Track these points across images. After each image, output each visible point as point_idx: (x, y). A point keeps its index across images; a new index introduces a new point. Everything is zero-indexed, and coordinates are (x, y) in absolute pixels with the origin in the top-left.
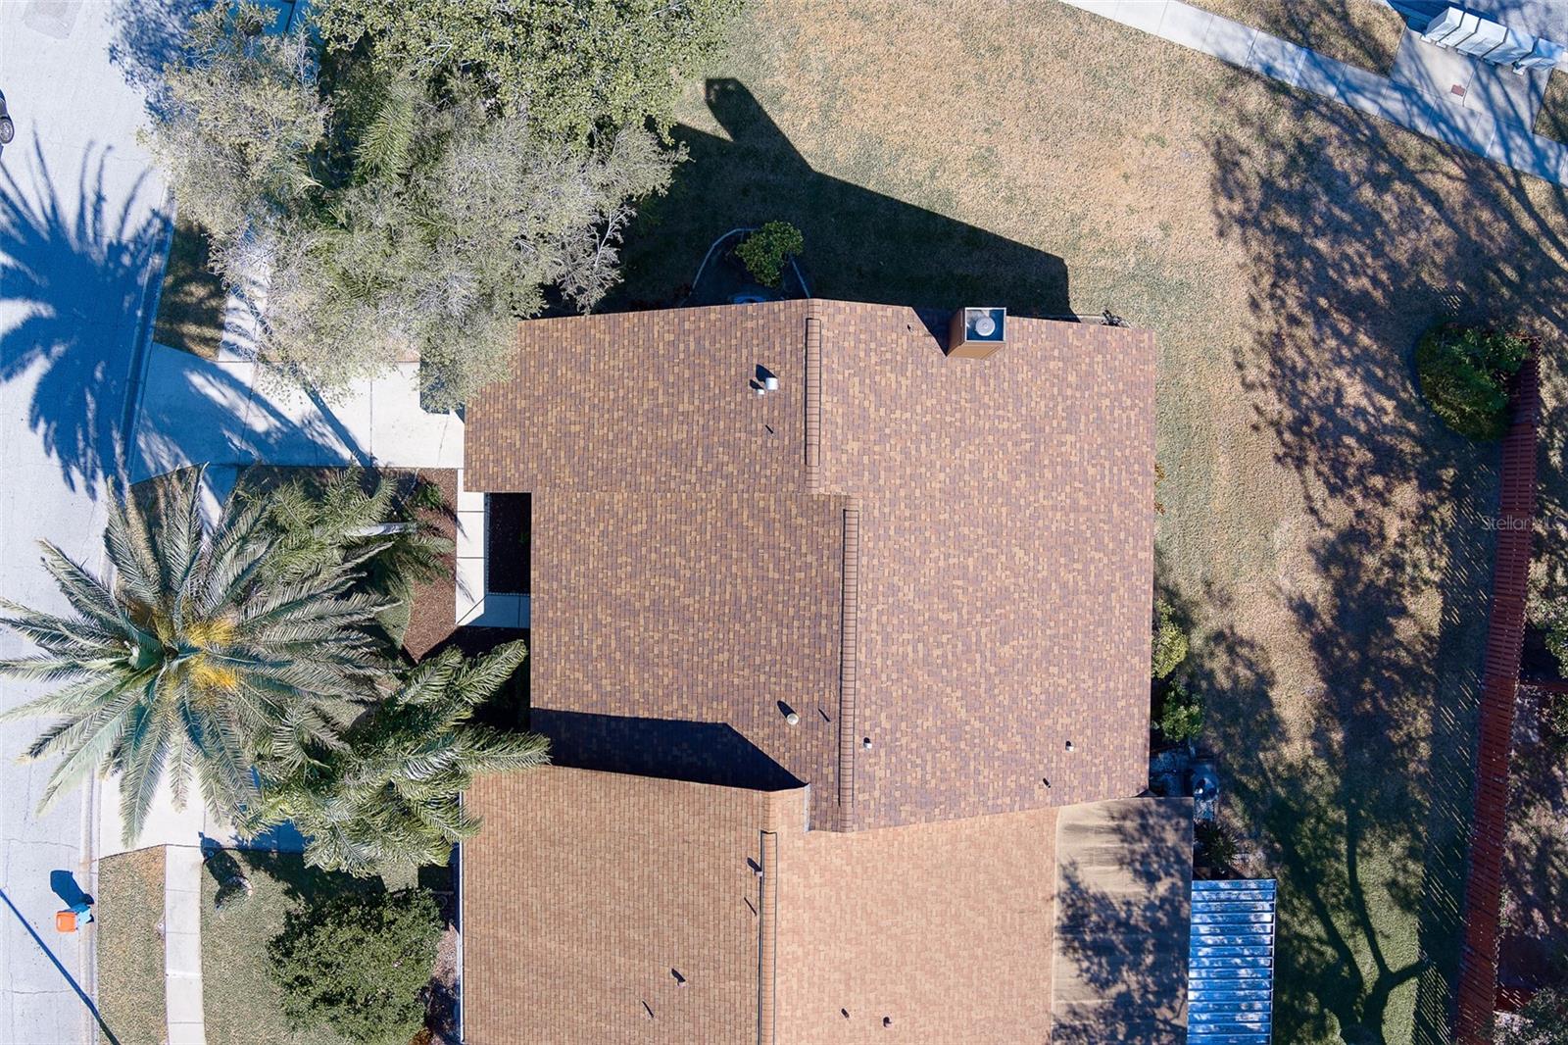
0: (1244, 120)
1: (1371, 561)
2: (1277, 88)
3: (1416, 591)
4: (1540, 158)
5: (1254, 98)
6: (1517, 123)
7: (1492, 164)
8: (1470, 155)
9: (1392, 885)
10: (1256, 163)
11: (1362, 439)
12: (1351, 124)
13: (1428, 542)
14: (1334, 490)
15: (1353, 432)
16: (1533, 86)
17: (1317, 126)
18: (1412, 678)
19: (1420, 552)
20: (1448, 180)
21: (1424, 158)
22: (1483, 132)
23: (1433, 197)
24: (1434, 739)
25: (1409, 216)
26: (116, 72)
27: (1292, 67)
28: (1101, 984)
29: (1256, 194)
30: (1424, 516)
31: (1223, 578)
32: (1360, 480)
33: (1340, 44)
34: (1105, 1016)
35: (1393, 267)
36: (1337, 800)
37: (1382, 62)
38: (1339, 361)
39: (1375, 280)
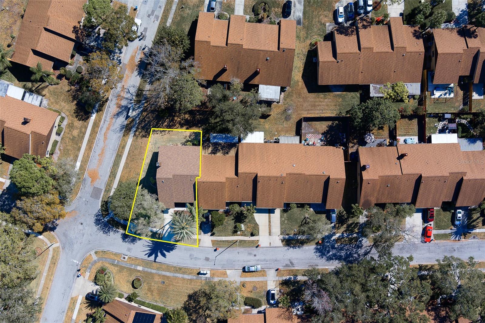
0: (139, 134)
1: (182, 122)
2: (136, 131)
3: (185, 117)
4: (142, 104)
5: (137, 133)
6: (139, 106)
7: (143, 109)
8: (142, 112)
9: (214, 119)
10: (143, 133)
11: (170, 123)
12: (139, 123)
13: (180, 116)
14: (175, 126)
15: (170, 124)
16: (135, 105)
17: (140, 127)
18: (194, 118)
19: (181, 117)
20: (145, 114)
21: (143, 116)
22: (140, 110)
23: (146, 115)
24: (200, 115)
25: (148, 118)
26: (136, 244)
27: (134, 129)
28: (220, 151)
29: (147, 133)
30: (178, 116)
31: (184, 137)
32: (174, 123)
33: (132, 124)
34: (222, 151)
35: (153, 120)
36: (206, 125)
37: (133, 120)
38: (163, 125)
39: (155, 121)
